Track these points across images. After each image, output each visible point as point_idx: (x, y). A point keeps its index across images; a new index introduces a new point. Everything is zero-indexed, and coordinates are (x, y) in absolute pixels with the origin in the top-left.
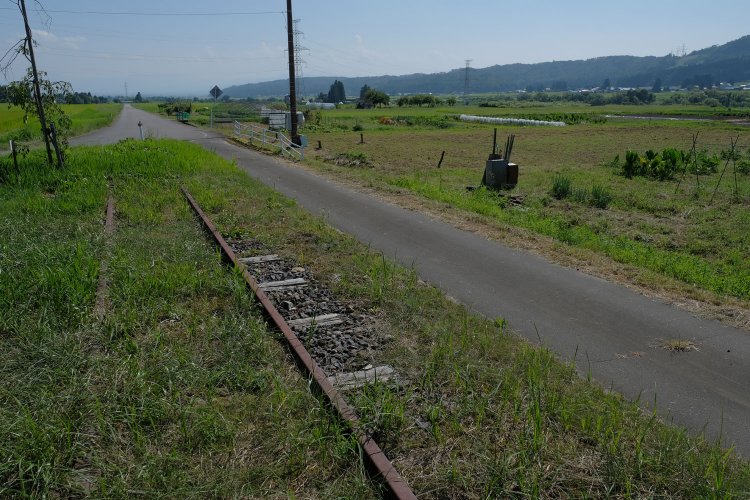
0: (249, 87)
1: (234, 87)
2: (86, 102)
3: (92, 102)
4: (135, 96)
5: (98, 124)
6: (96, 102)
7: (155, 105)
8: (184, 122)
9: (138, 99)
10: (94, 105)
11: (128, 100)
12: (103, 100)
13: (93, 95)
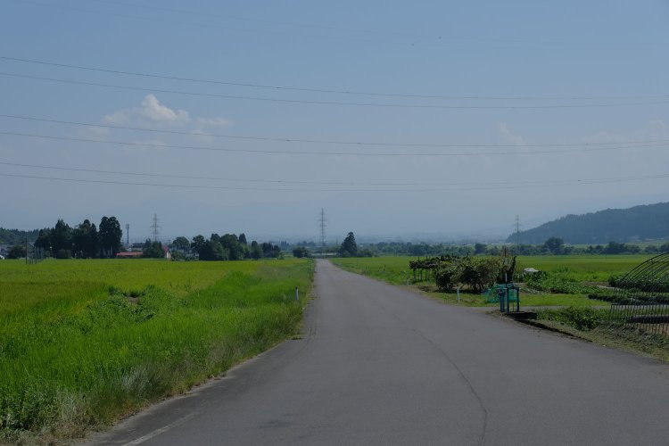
0: (609, 215)
1: (570, 216)
2: (233, 257)
3: (247, 256)
4: (341, 241)
5: (260, 334)
6: (256, 256)
7: (405, 261)
8: (523, 318)
9: (349, 247)
10: (250, 262)
11: (326, 251)
12: (269, 250)
13: (249, 240)
